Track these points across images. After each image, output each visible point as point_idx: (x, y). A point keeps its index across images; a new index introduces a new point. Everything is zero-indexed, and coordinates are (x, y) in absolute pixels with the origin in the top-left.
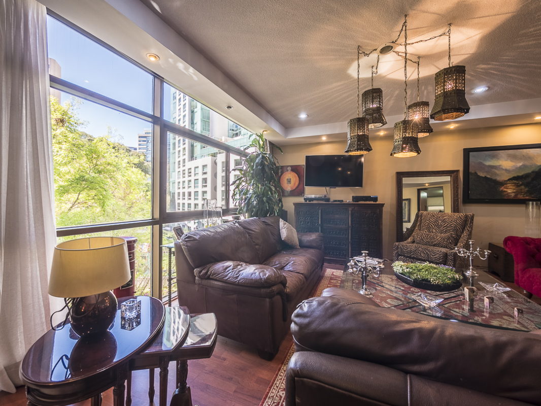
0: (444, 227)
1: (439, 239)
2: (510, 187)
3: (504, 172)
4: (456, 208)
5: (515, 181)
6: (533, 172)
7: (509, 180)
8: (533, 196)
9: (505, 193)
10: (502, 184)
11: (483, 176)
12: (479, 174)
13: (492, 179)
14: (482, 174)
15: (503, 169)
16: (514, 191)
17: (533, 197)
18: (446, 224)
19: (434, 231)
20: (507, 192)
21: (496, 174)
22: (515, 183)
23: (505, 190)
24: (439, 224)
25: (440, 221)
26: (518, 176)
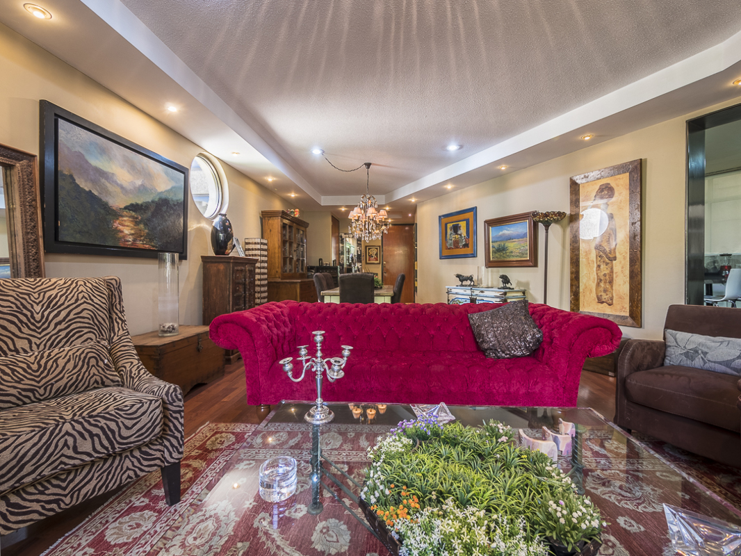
0: (60, 323)
1: (70, 366)
2: (126, 224)
3: (118, 190)
4: (33, 265)
5: (133, 214)
6: (153, 202)
7: (126, 208)
8: (153, 244)
9: (121, 235)
10: (116, 214)
11: (87, 190)
12: (78, 181)
13: (101, 200)
14: (84, 185)
15: (117, 184)
16: (133, 232)
17: (153, 246)
18: (63, 314)
19: (21, 344)
20: (122, 232)
21: (108, 193)
22: (133, 217)
23: (120, 227)
24: (38, 317)
25: (35, 305)
26: (137, 205)
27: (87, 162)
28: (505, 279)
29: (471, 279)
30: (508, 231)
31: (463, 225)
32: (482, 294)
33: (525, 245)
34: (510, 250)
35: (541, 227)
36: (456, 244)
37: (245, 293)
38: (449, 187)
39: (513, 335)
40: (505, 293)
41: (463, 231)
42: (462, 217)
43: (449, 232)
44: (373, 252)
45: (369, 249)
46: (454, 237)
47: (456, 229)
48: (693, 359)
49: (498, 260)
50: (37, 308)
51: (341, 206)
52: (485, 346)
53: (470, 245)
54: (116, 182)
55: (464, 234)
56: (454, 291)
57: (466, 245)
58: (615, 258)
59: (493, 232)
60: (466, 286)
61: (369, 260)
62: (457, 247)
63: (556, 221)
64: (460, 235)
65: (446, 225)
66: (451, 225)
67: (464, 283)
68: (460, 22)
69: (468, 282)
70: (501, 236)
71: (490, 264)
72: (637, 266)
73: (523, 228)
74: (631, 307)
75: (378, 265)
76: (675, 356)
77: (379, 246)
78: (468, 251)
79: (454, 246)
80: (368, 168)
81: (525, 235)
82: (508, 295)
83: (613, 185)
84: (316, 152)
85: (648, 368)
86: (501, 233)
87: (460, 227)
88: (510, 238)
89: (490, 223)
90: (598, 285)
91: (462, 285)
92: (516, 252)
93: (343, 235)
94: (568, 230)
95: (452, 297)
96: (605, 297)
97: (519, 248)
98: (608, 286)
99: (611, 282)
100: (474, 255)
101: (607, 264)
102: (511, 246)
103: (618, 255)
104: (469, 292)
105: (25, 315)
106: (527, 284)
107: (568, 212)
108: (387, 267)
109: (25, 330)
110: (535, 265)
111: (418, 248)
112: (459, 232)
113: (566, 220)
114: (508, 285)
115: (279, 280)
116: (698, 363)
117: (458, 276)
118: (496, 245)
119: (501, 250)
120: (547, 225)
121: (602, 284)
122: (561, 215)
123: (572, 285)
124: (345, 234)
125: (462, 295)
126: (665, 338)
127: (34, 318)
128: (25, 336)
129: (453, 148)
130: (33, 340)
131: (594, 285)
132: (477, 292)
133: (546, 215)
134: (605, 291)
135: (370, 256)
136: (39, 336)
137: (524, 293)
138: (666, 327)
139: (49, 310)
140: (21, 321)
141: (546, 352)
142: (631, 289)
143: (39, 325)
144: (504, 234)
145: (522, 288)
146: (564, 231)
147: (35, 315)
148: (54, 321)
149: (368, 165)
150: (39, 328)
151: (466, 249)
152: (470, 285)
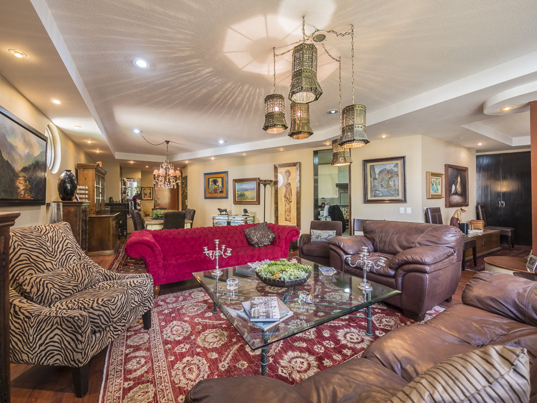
3: (19, 158)
7: (21, 170)
8: (32, 195)
10: (17, 176)
11: (7, 160)
12: (3, 154)
13: (11, 166)
14: (5, 157)
15: (18, 154)
21: (14, 160)
24: (51, 249)
25: (47, 243)
26: (26, 167)
27: (7, 140)
28: (246, 211)
29: (225, 211)
30: (245, 186)
31: (220, 180)
32: (234, 219)
33: (254, 194)
34: (247, 195)
35: (262, 186)
36: (215, 191)
37: (86, 227)
38: (213, 158)
39: (264, 236)
40: (246, 218)
41: (220, 183)
42: (219, 176)
43: (211, 183)
44: (148, 191)
45: (144, 189)
46: (214, 187)
47: (215, 182)
48: (318, 239)
49: (240, 200)
50: (48, 244)
51: (130, 160)
52: (253, 243)
53: (224, 192)
54: (17, 152)
55: (220, 186)
56: (217, 218)
57: (222, 192)
58: (291, 202)
59: (238, 186)
60: (223, 215)
61: (144, 197)
62: (216, 193)
63: (269, 184)
64: (218, 186)
65: (209, 179)
66: (212, 179)
67: (222, 213)
68: (247, 107)
69: (224, 213)
70: (241, 189)
71: (236, 203)
72: (299, 205)
73: (253, 185)
74: (297, 222)
75: (151, 201)
76: (313, 239)
77: (152, 188)
78: (224, 195)
79: (214, 191)
80: (168, 144)
81: (254, 189)
82: (248, 219)
83: (290, 170)
84: (137, 131)
85: (307, 243)
86: (242, 187)
87: (218, 181)
88: (246, 190)
89: (236, 181)
90: (285, 212)
91: (221, 215)
92: (250, 197)
93: (125, 179)
94: (273, 188)
95: (215, 221)
96: (288, 218)
97: (251, 195)
98: (289, 213)
99: (290, 212)
100: (226, 197)
101: (288, 204)
102: (247, 193)
103: (292, 201)
104: (227, 218)
105: (45, 249)
106: (255, 213)
107: (273, 180)
108: (158, 202)
109: (48, 257)
110: (259, 204)
111: (188, 191)
112: (217, 184)
113: (272, 183)
114: (247, 214)
115: (94, 216)
116: (319, 240)
117: (219, 209)
118: (239, 193)
119: (242, 195)
120: (265, 185)
121: (287, 213)
122: (271, 181)
123: (275, 213)
124: (127, 178)
125: (222, 221)
126: (310, 233)
127: (49, 250)
128: (49, 261)
129: (221, 142)
130: (53, 262)
131: (284, 213)
132: (230, 218)
133: (265, 181)
134: (288, 216)
135: (145, 194)
136: (55, 260)
137: (254, 217)
138: (311, 229)
139: (54, 245)
140: (44, 253)
141: (277, 242)
142: (297, 215)
143: (52, 254)
144: (243, 188)
145: (253, 215)
146: (272, 188)
147: (49, 248)
148: (59, 251)
149: (168, 142)
150: (53, 255)
151: (222, 194)
152: (225, 214)
